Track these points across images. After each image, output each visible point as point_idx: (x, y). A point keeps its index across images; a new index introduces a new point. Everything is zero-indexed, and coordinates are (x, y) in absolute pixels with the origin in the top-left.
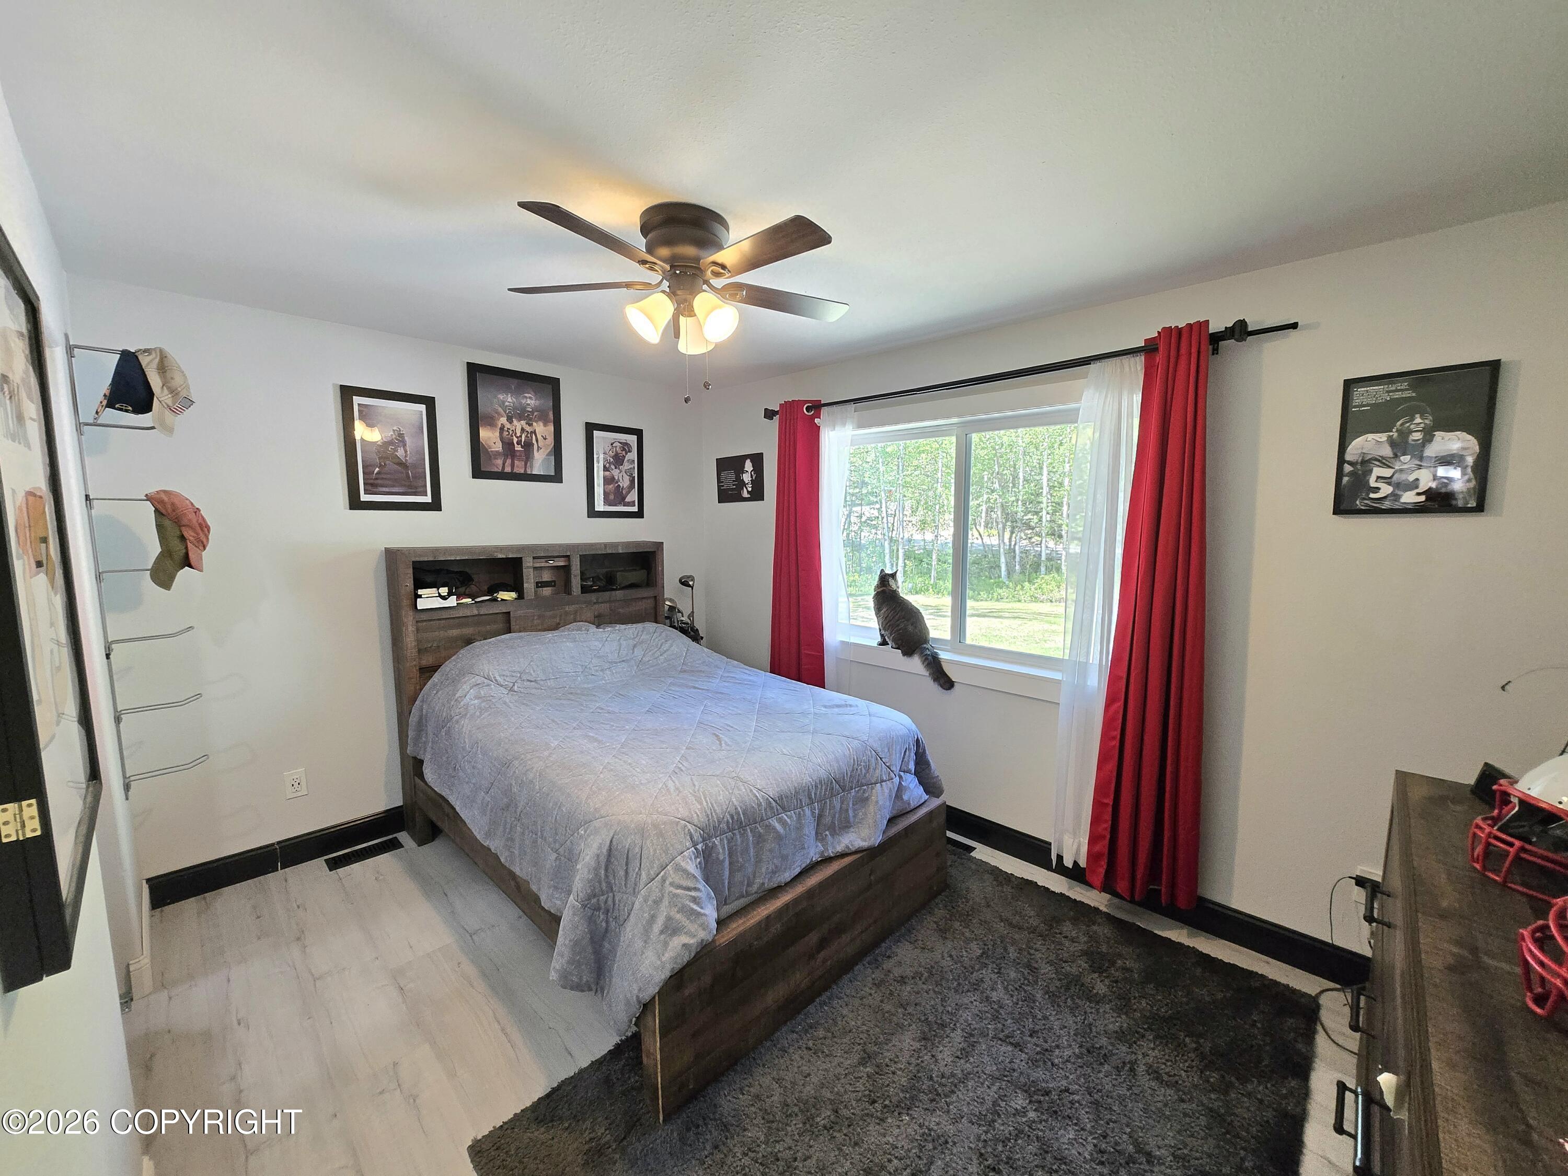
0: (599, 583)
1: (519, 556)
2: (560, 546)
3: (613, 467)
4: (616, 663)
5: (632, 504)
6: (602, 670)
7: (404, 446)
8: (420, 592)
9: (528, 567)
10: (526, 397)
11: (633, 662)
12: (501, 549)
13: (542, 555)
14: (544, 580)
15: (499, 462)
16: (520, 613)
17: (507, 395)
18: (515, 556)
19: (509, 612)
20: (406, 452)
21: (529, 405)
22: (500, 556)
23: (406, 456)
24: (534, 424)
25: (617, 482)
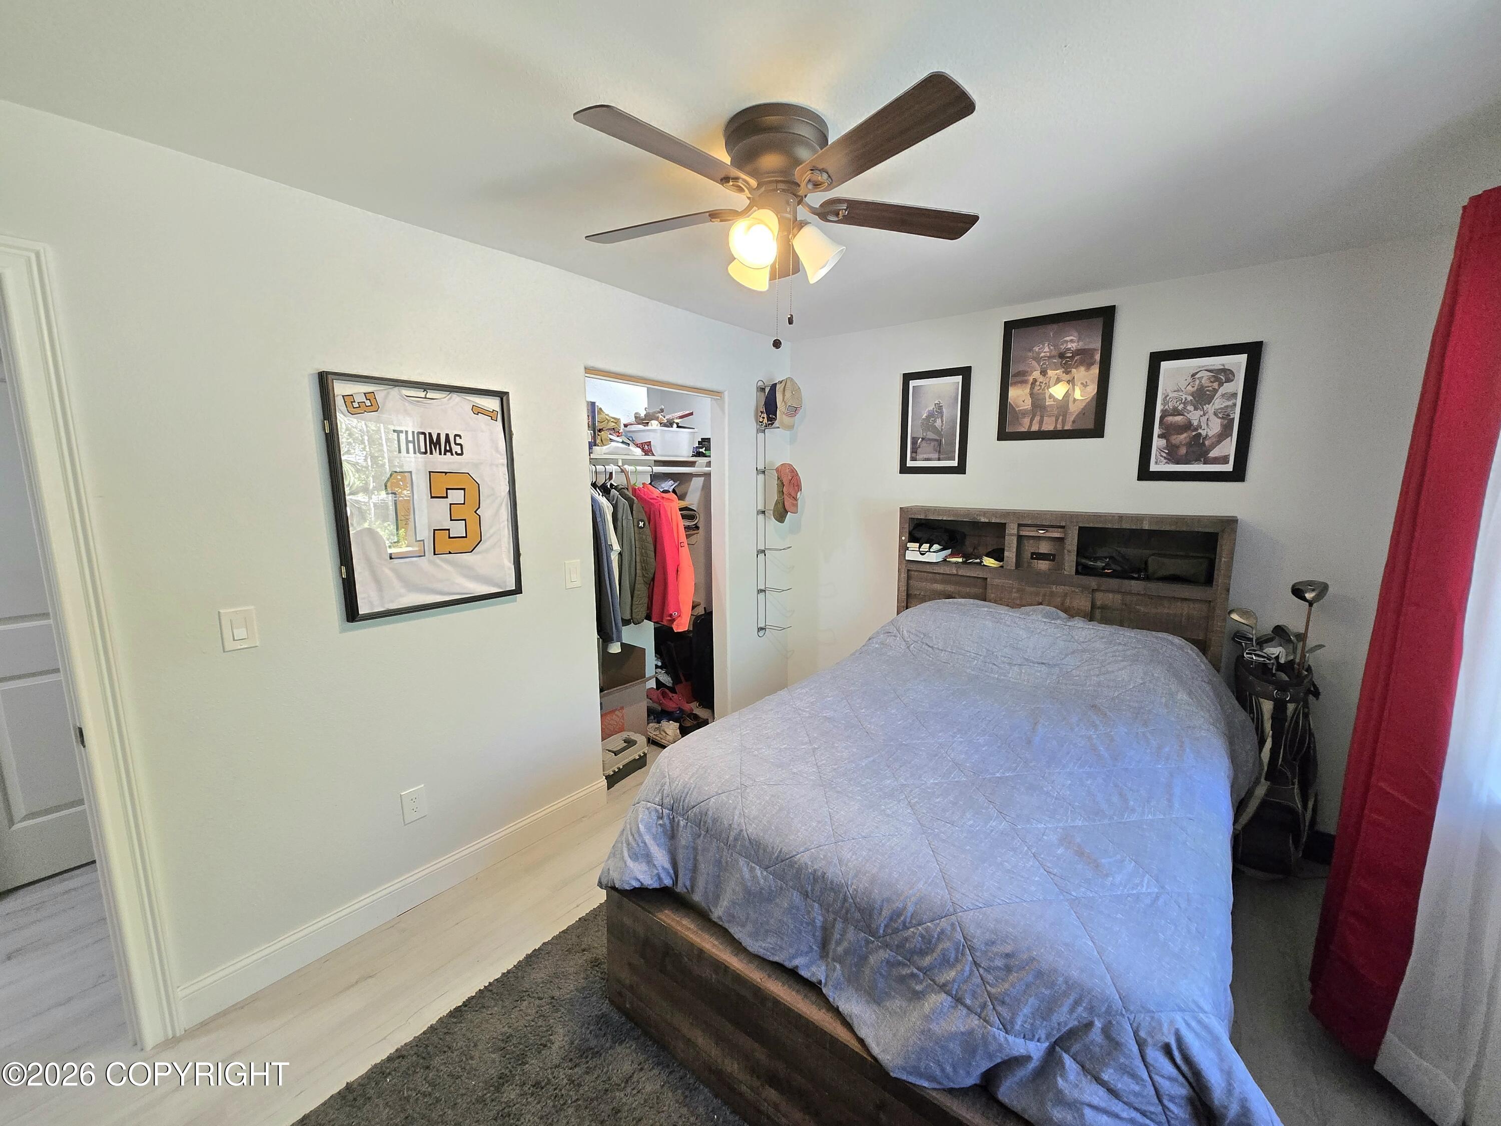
0: (1114, 567)
1: (1003, 521)
2: (1052, 513)
3: (1191, 408)
4: (1034, 663)
5: (1224, 460)
6: (1009, 664)
7: (942, 417)
8: (909, 545)
9: (1012, 535)
10: (1067, 342)
11: (1057, 670)
12: (985, 512)
13: (1029, 522)
14: (1041, 551)
15: (1026, 421)
16: (997, 581)
17: (1044, 345)
18: (998, 521)
19: (987, 578)
20: (942, 422)
21: (1069, 349)
22: (983, 520)
23: (942, 426)
24: (1074, 370)
25: (1196, 429)
